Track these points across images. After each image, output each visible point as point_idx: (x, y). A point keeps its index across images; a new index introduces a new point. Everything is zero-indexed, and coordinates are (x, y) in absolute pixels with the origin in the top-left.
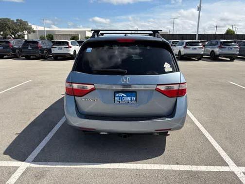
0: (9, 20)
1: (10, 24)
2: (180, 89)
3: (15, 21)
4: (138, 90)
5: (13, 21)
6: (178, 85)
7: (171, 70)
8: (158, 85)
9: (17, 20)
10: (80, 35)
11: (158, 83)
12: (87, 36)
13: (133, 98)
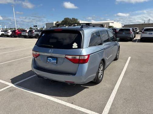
0: (68, 18)
1: (69, 21)
2: (80, 58)
3: (71, 19)
4: (59, 57)
5: (70, 19)
6: (79, 56)
7: (77, 47)
8: (66, 55)
9: (73, 18)
10: (105, 25)
11: (66, 54)
12: (110, 25)
13: (55, 61)
